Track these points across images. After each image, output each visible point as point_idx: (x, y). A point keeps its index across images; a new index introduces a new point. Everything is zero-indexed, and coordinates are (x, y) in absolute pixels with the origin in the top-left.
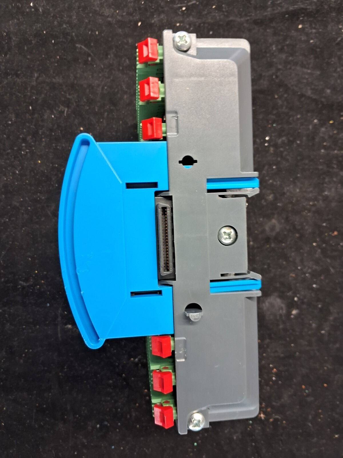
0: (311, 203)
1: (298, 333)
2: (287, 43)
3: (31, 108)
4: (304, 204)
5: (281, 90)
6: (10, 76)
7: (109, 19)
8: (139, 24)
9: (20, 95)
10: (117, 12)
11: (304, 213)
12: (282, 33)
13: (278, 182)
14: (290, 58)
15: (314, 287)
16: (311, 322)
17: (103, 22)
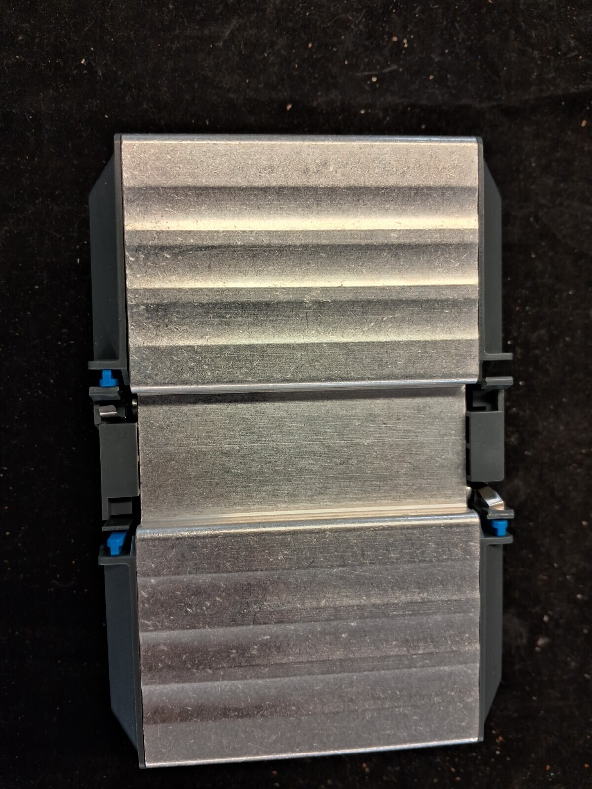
0: (583, 451)
1: (545, 679)
2: (559, 155)
3: (79, 260)
4: (572, 452)
5: (543, 244)
6: (41, 200)
7: (232, 95)
8: (289, 107)
9: (58, 236)
10: (247, 81)
11: (571, 467)
12: (549, 135)
13: (528, 412)
14: (562, 185)
15: (578, 599)
16: (569, 659)
17: (219, 100)
